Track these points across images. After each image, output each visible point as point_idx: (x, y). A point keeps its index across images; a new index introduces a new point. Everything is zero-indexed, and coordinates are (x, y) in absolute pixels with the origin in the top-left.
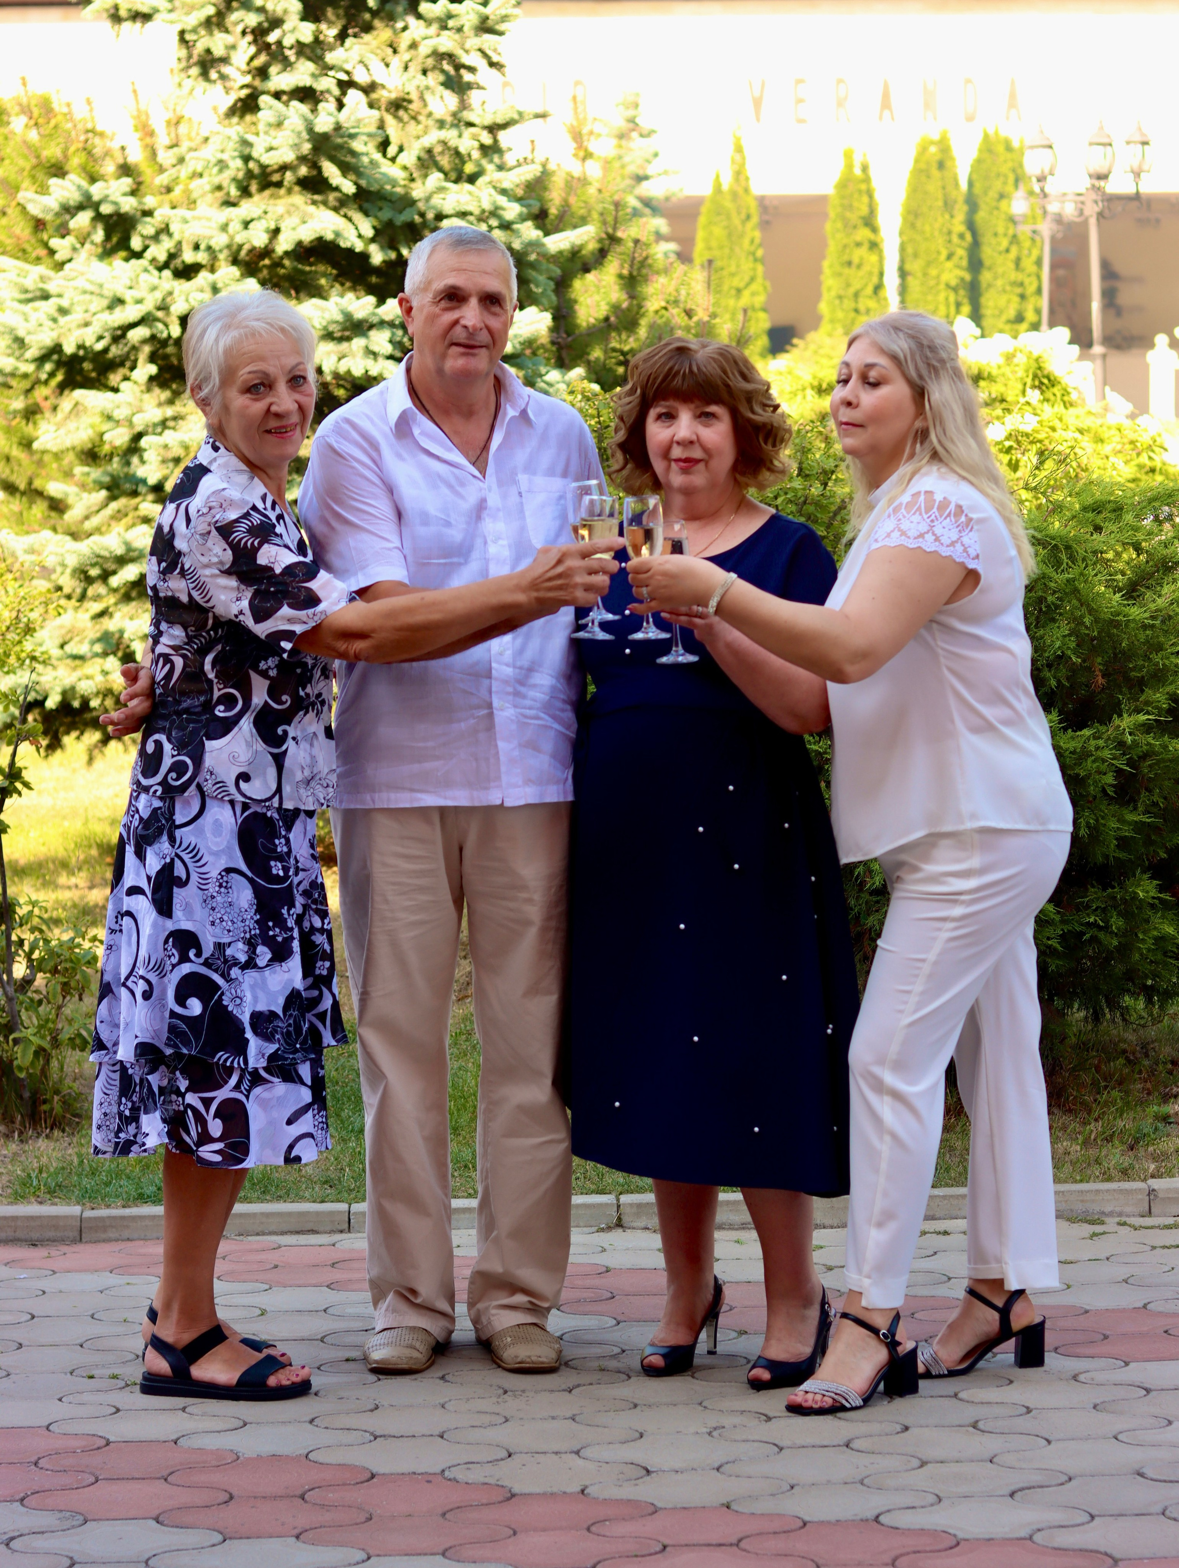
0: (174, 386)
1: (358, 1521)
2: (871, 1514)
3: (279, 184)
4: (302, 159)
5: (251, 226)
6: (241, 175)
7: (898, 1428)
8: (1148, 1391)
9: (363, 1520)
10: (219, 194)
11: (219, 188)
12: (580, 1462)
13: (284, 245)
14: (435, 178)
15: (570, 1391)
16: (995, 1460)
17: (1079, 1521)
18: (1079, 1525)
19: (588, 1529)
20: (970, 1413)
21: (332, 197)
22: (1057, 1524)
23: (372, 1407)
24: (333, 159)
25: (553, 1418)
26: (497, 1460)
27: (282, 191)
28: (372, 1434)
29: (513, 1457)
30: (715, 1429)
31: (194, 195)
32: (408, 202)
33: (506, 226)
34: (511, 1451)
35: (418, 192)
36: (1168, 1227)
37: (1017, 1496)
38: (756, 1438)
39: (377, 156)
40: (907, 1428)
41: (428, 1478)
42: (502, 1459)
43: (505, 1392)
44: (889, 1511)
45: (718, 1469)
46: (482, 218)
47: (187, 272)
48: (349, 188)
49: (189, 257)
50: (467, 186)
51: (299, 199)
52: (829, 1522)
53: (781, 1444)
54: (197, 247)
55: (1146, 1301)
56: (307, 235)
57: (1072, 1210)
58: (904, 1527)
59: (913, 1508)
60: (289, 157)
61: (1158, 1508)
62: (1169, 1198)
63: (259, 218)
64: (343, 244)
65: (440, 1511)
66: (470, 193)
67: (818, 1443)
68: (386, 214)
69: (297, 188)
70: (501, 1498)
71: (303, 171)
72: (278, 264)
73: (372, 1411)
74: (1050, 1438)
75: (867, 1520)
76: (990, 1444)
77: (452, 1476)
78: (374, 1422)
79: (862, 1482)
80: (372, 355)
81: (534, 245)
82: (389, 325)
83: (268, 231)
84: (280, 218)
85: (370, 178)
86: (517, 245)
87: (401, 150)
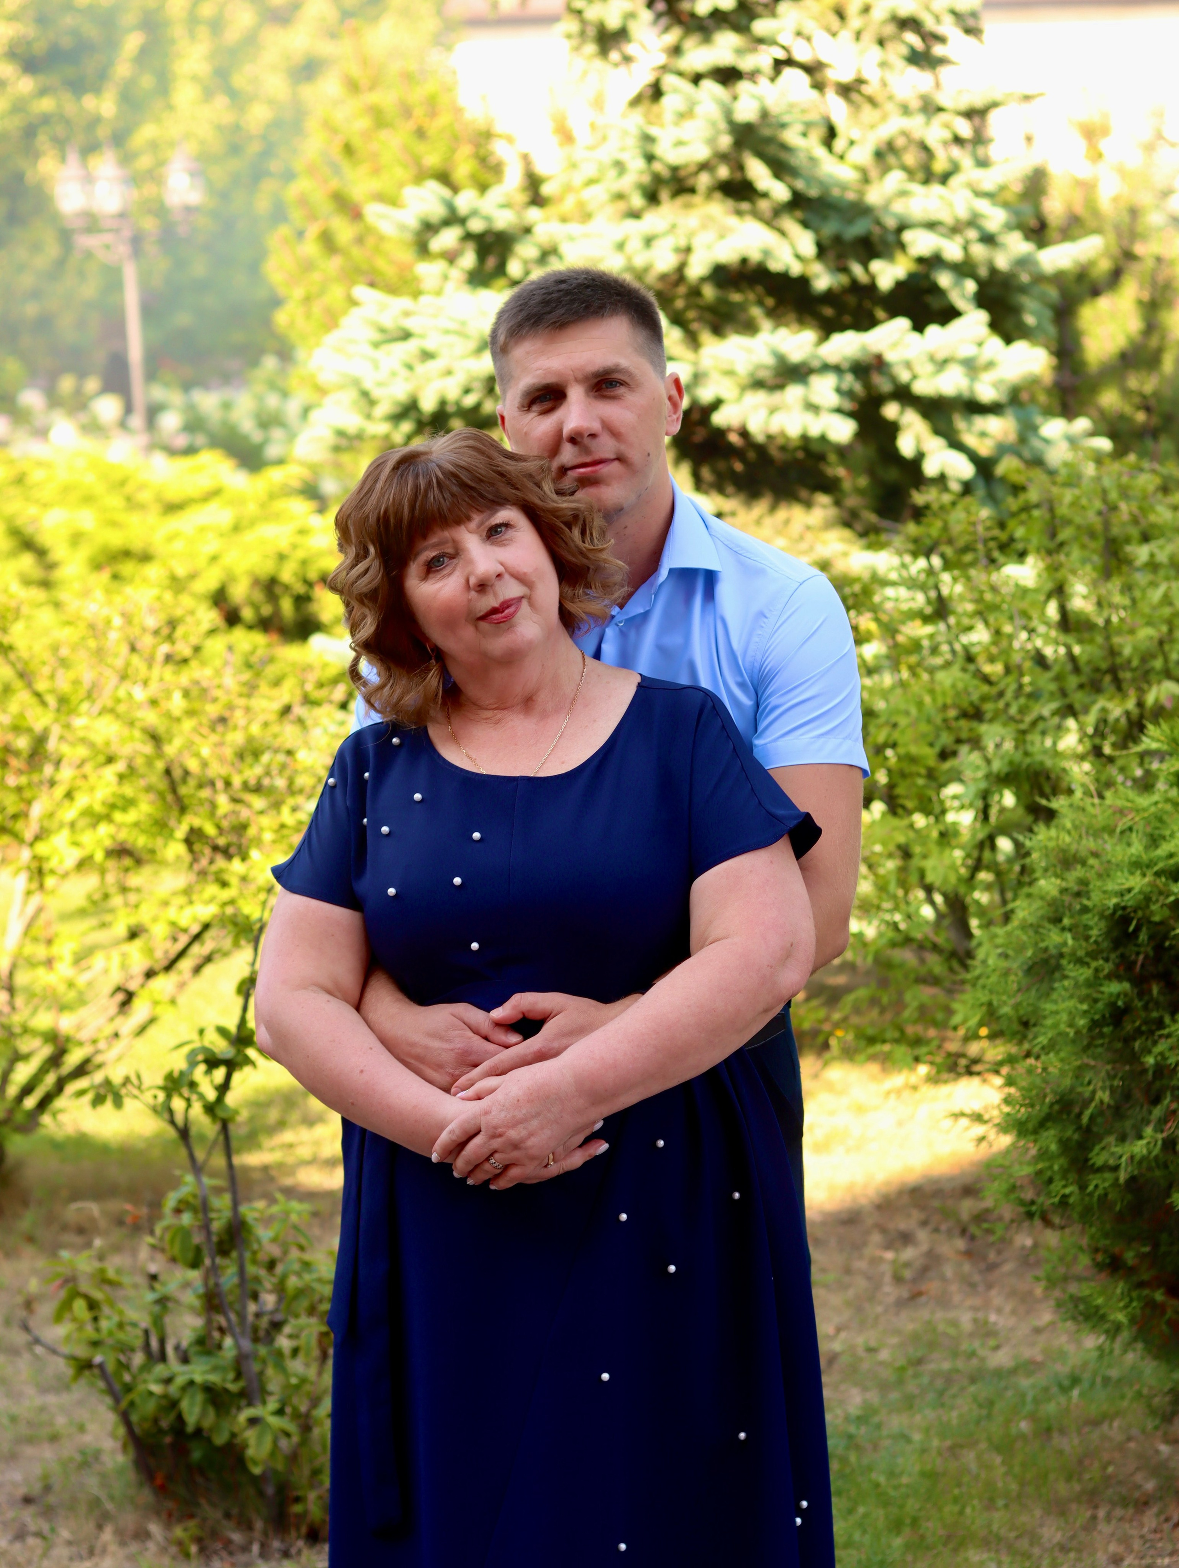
3: (692, 190)
4: (723, 157)
5: (657, 244)
6: (646, 179)
10: (621, 206)
11: (620, 196)
13: (697, 269)
14: (896, 179)
21: (764, 205)
24: (761, 155)
27: (697, 199)
31: (589, 207)
32: (860, 210)
33: (989, 239)
35: (874, 196)
39: (820, 152)
46: (955, 230)
48: (780, 192)
50: (936, 188)
51: (719, 209)
56: (727, 255)
60: (703, 153)
63: (665, 234)
64: (775, 266)
66: (942, 197)
68: (833, 226)
69: (718, 195)
71: (723, 172)
72: (695, 292)
80: (813, 408)
81: (1023, 262)
82: (837, 369)
83: (678, 250)
84: (691, 235)
85: (811, 180)
86: (1002, 262)
87: (852, 143)
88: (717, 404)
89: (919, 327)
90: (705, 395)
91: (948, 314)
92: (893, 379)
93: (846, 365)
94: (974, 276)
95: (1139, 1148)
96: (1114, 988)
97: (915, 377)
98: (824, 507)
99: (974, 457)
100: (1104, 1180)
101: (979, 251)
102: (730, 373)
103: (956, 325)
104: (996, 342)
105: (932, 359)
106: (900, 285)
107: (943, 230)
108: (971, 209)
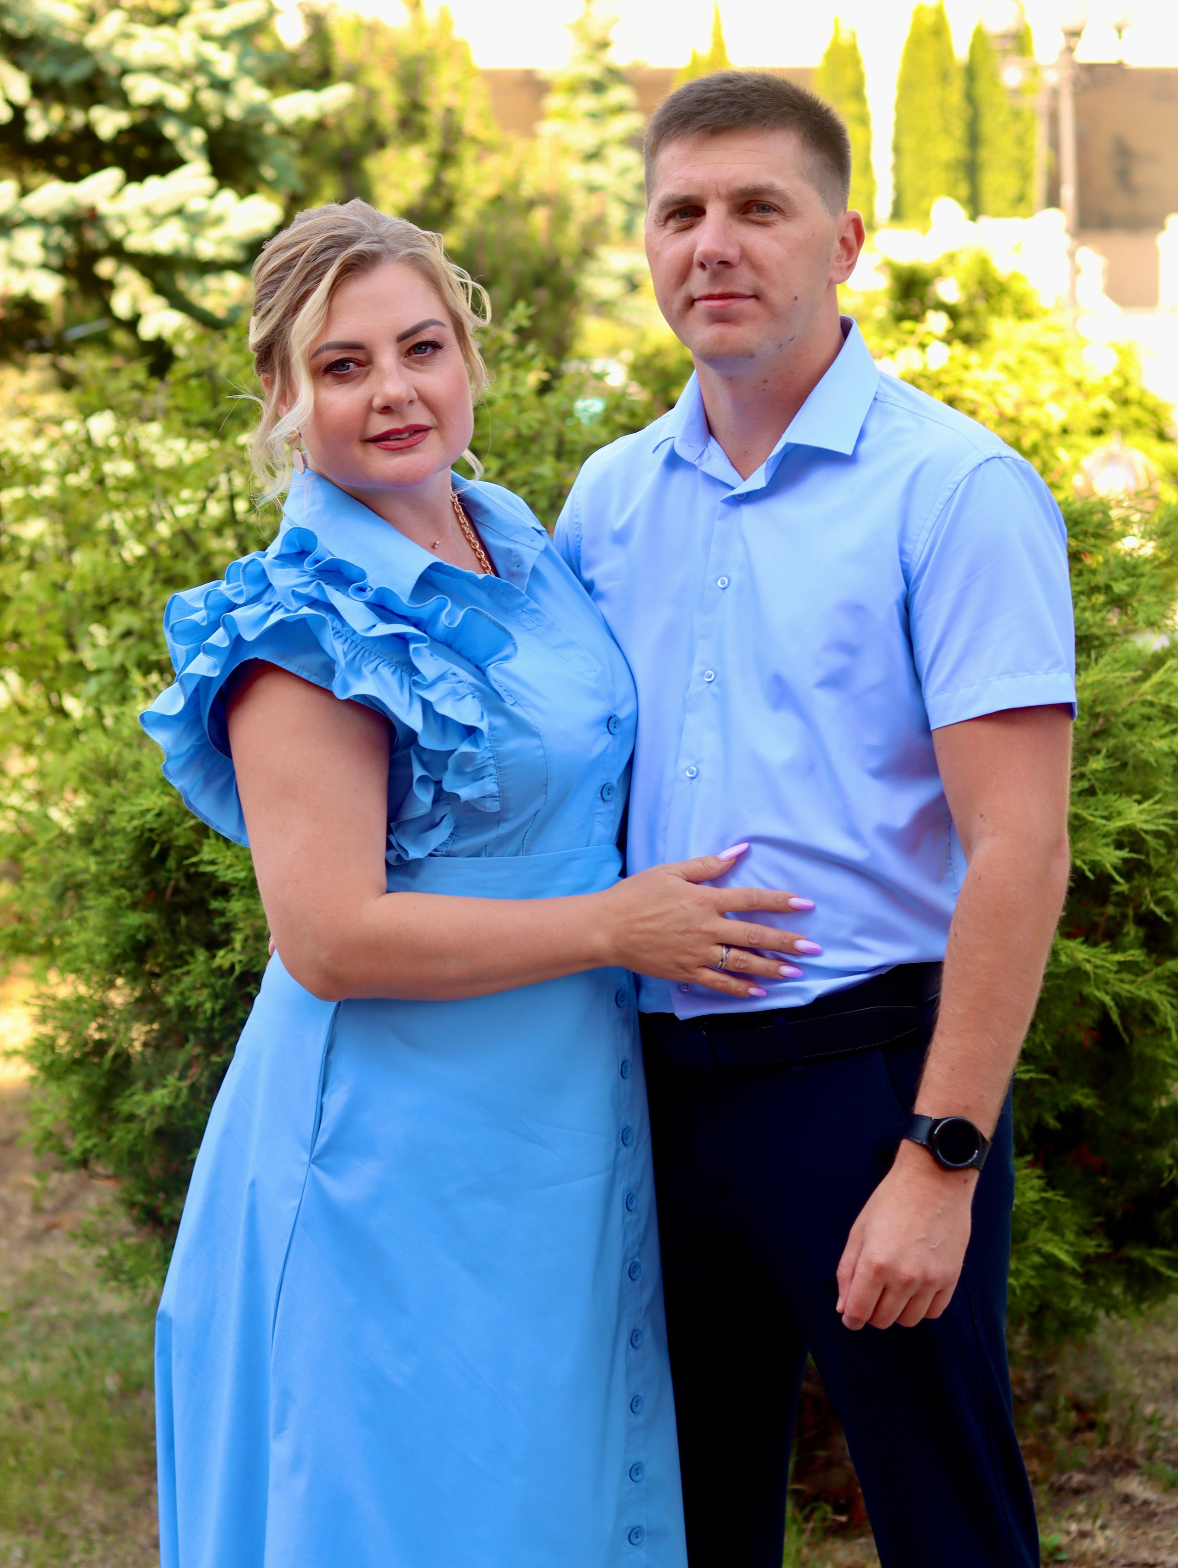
14: (118, 20)
32: (78, 52)
33: (223, 87)
35: (94, 39)
46: (182, 75)
50: (165, 31)
66: (170, 40)
68: (47, 68)
80: (18, 264)
81: (258, 113)
82: (44, 222)
85: (22, 18)
86: (234, 111)
89: (136, 178)
91: (171, 164)
92: (106, 234)
93: (55, 218)
94: (202, 123)
95: (160, 1096)
96: (134, 919)
97: (129, 232)
98: (40, 369)
100: (129, 1131)
101: (209, 98)
103: (177, 177)
104: (228, 196)
105: (148, 212)
106: (120, 134)
107: (168, 75)
108: (198, 54)
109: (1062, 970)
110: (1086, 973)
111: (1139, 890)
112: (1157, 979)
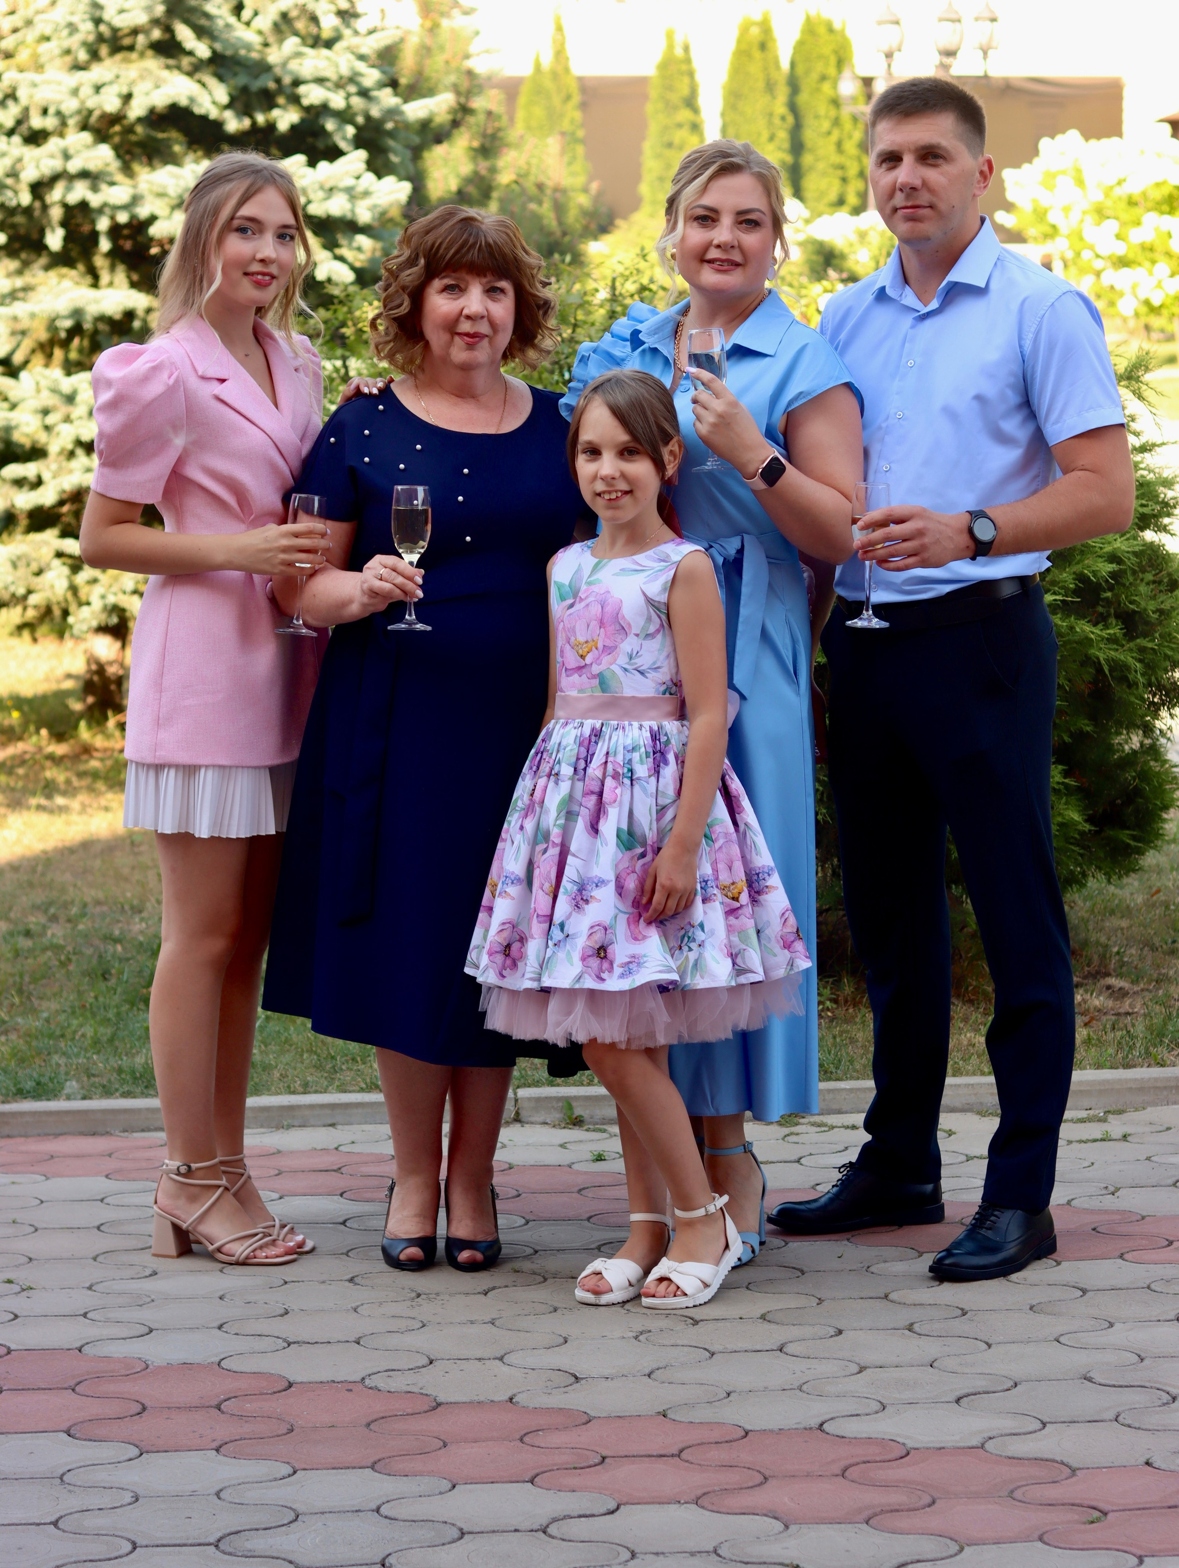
0: (23, 255)
1: (280, 1432)
2: (814, 1422)
3: (131, 48)
4: (155, 22)
5: (103, 90)
6: (91, 38)
7: (832, 1332)
8: (1084, 1291)
9: (285, 1431)
10: (68, 59)
11: (68, 52)
12: (505, 1369)
13: (136, 110)
14: (292, 43)
15: (486, 1294)
16: (935, 1364)
17: (1031, 1429)
18: (1031, 1433)
19: (521, 1440)
20: (904, 1316)
21: (186, 61)
22: (1008, 1431)
23: (282, 1311)
24: (187, 22)
25: (472, 1322)
26: (419, 1367)
27: (134, 55)
28: (285, 1340)
29: (435, 1363)
30: (641, 1333)
31: (42, 60)
32: (264, 68)
33: (364, 93)
34: (432, 1357)
35: (274, 56)
36: (1082, 1121)
37: (964, 1402)
38: (685, 1342)
39: (232, 20)
40: (840, 1332)
41: (349, 1386)
42: (424, 1367)
43: (419, 1295)
44: (832, 1419)
45: (649, 1376)
46: (340, 85)
47: (35, 138)
48: (203, 50)
49: (36, 122)
50: (324, 52)
51: (153, 64)
52: (771, 1431)
53: (712, 1349)
54: (45, 112)
55: (1070, 1198)
56: (161, 99)
57: (981, 1103)
58: (851, 1435)
59: (857, 1415)
60: (141, 18)
61: (1111, 1415)
62: (1081, 1091)
63: (111, 83)
64: (198, 110)
65: (364, 1421)
66: (328, 59)
67: (750, 1348)
68: (242, 80)
69: (150, 53)
70: (426, 1408)
71: (157, 34)
72: (129, 130)
73: (282, 1315)
74: (990, 1342)
75: (811, 1429)
76: (930, 1348)
77: (373, 1385)
78: (284, 1328)
79: (800, 1388)
81: (392, 113)
83: (120, 96)
84: (132, 83)
85: (225, 42)
86: (375, 112)
87: (256, 14)
88: (153, 219)
89: (312, 163)
90: (143, 212)
91: (334, 154)
94: (352, 122)
97: (309, 202)
99: (353, 268)
102: (161, 195)
103: (341, 161)
104: (370, 177)
106: (293, 128)
107: (329, 84)
108: (352, 69)
109: (1076, 638)
110: (1091, 639)
111: (1117, 596)
112: (1131, 650)
